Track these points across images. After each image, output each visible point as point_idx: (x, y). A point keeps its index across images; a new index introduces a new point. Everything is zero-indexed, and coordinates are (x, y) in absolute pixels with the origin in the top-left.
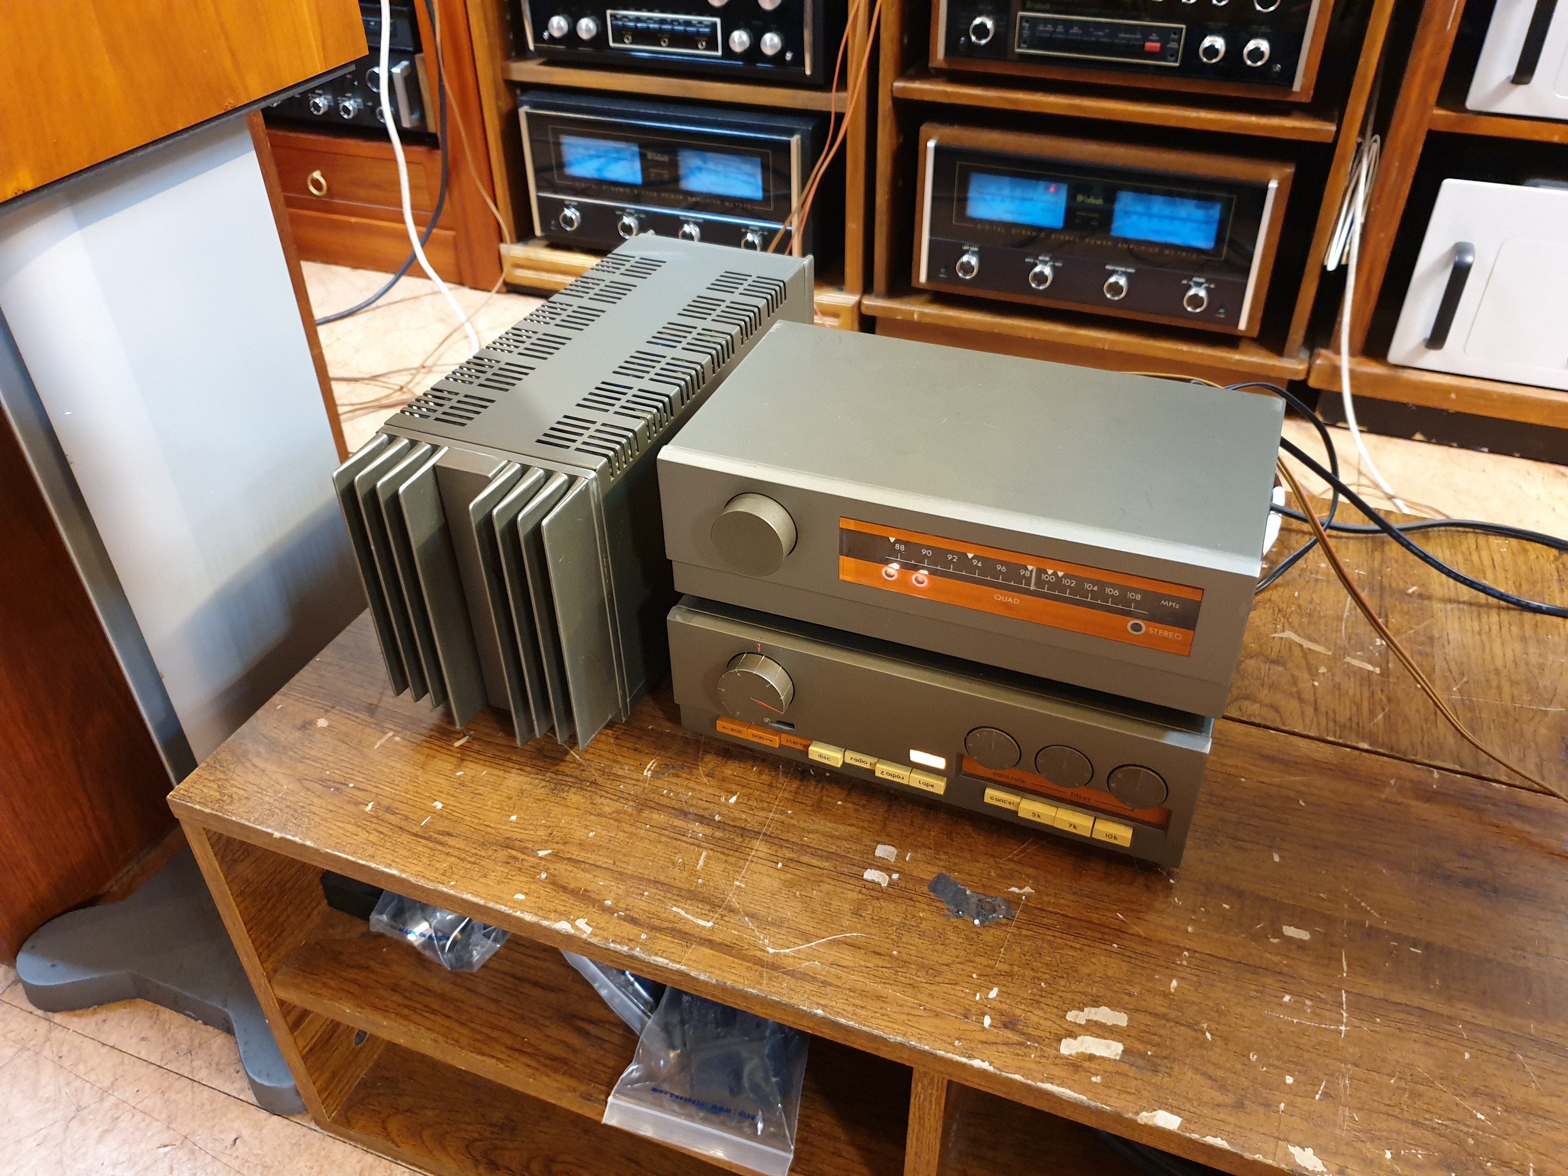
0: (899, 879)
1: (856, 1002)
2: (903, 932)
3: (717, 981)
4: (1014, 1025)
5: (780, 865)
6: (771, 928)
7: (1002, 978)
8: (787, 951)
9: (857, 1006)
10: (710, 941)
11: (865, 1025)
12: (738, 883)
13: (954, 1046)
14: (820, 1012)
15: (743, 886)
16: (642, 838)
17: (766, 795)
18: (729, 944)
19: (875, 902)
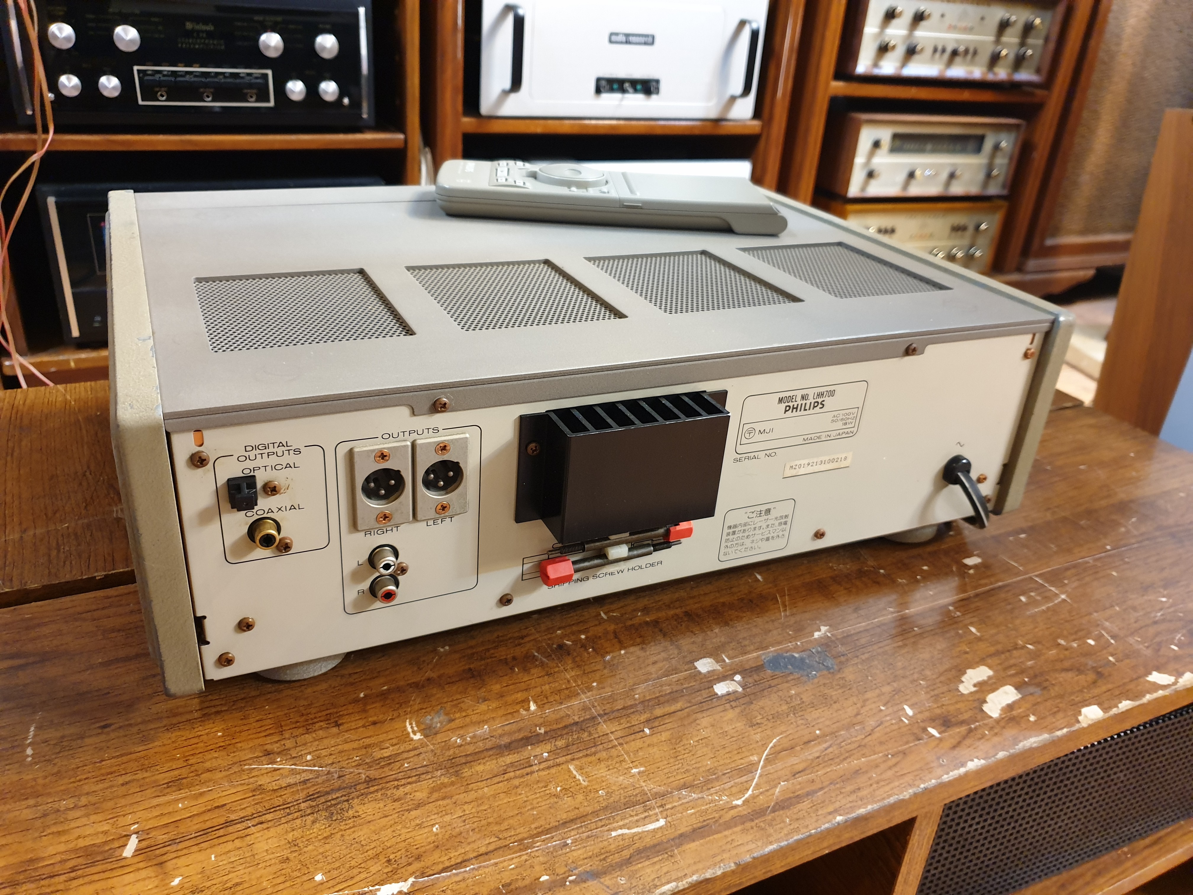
0: (743, 678)
1: (849, 789)
2: (800, 714)
3: (735, 863)
4: (949, 721)
5: (647, 731)
6: (713, 785)
7: (896, 696)
8: (750, 792)
9: (854, 792)
10: (681, 835)
11: (879, 801)
12: (635, 770)
13: (944, 765)
14: (840, 819)
15: (642, 769)
16: (494, 796)
17: (557, 684)
18: (699, 825)
19: (752, 706)
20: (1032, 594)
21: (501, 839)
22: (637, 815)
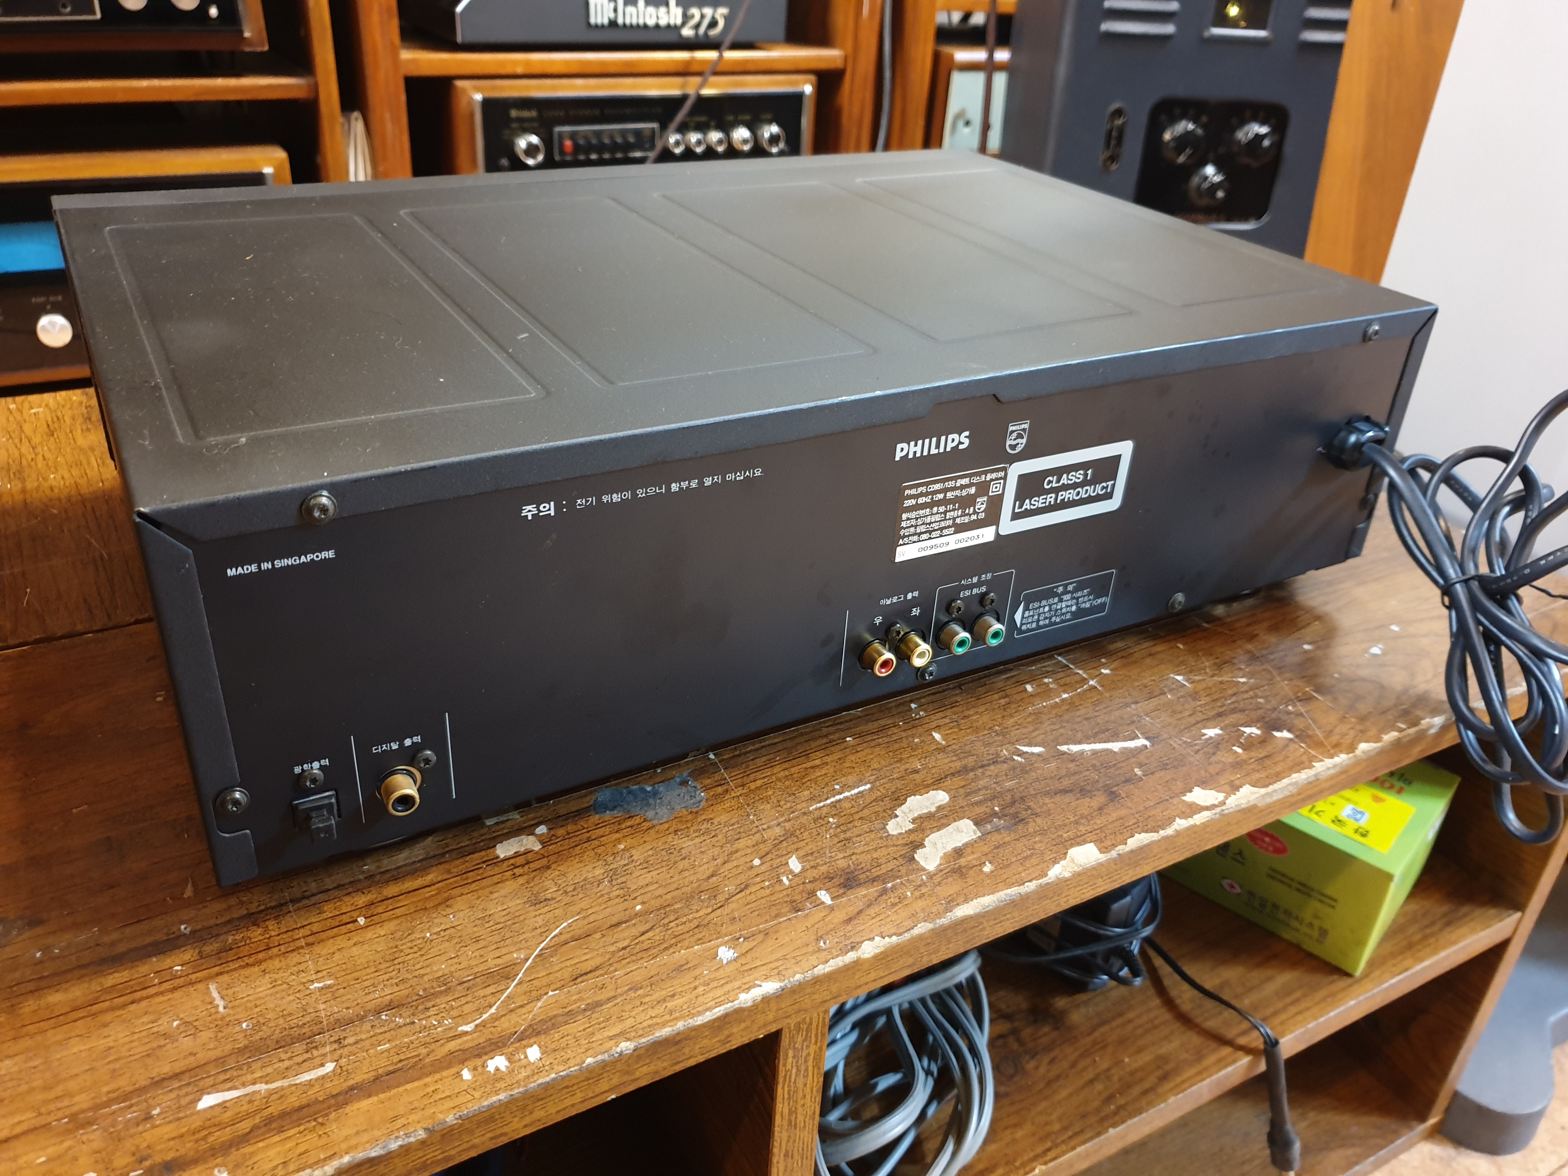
0: (550, 829)
1: (656, 996)
2: (623, 879)
3: (426, 1129)
4: (855, 878)
5: (361, 921)
6: (438, 1000)
7: (785, 844)
8: (493, 1010)
9: (663, 1001)
10: (352, 1088)
11: (700, 1013)
12: (316, 985)
13: (825, 950)
14: (626, 1046)
15: (329, 982)
18: (391, 1068)
19: (549, 872)
20: (1046, 680)
21: (40, 1114)
22: (290, 1058)
